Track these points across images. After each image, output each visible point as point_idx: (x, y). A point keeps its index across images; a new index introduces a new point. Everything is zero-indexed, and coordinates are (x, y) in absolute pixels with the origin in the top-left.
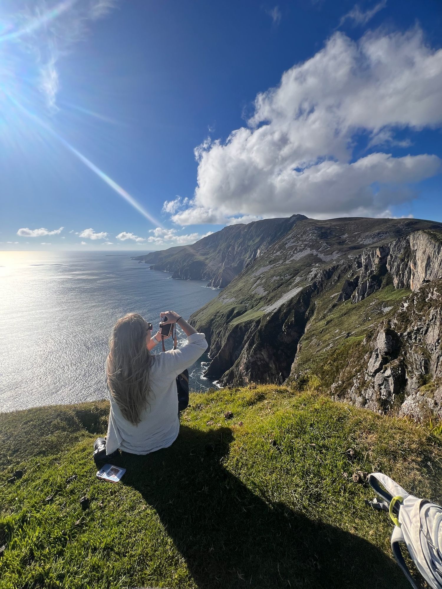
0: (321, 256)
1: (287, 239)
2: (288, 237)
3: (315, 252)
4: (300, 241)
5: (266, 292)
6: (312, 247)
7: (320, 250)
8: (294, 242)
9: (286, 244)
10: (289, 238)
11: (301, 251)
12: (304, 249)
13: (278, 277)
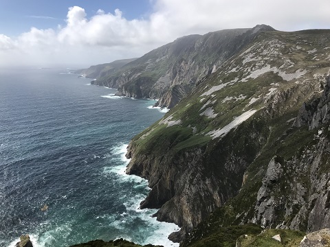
0: (283, 75)
1: (245, 54)
2: (246, 52)
3: (275, 70)
4: (260, 56)
5: (216, 115)
6: (273, 64)
7: (282, 67)
8: (253, 57)
9: (244, 59)
10: (248, 53)
11: (260, 67)
12: (263, 65)
13: (231, 98)
